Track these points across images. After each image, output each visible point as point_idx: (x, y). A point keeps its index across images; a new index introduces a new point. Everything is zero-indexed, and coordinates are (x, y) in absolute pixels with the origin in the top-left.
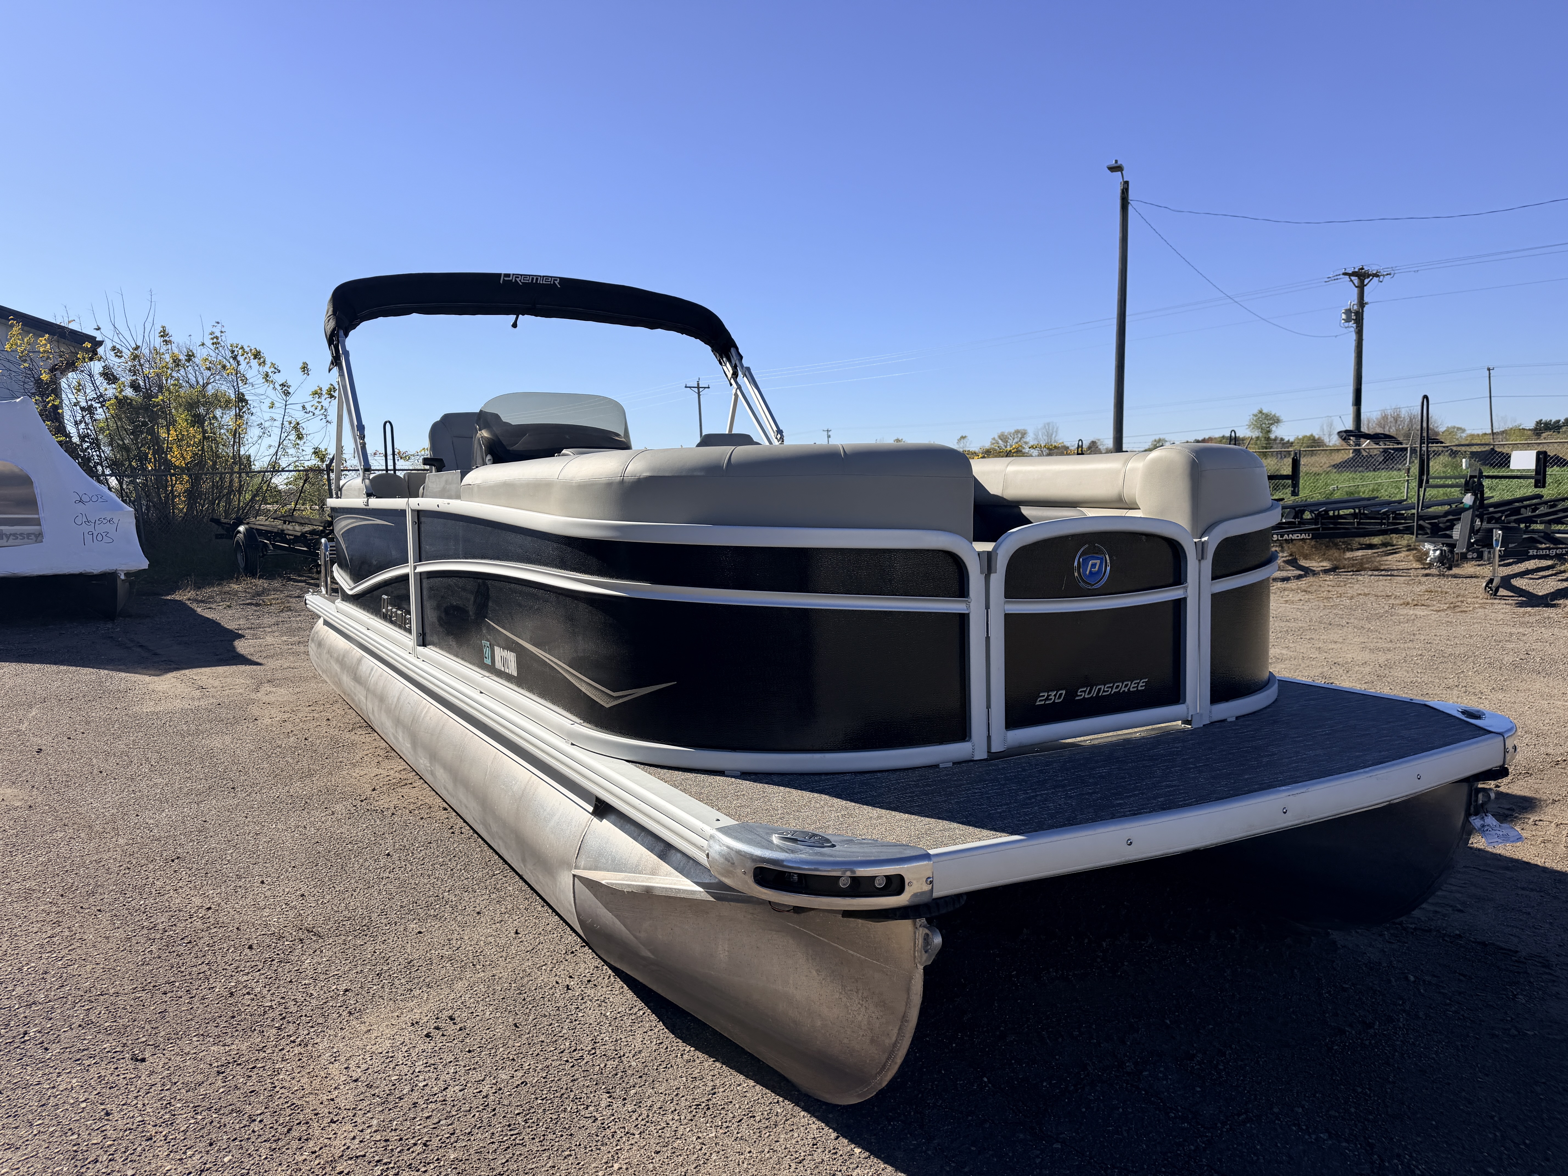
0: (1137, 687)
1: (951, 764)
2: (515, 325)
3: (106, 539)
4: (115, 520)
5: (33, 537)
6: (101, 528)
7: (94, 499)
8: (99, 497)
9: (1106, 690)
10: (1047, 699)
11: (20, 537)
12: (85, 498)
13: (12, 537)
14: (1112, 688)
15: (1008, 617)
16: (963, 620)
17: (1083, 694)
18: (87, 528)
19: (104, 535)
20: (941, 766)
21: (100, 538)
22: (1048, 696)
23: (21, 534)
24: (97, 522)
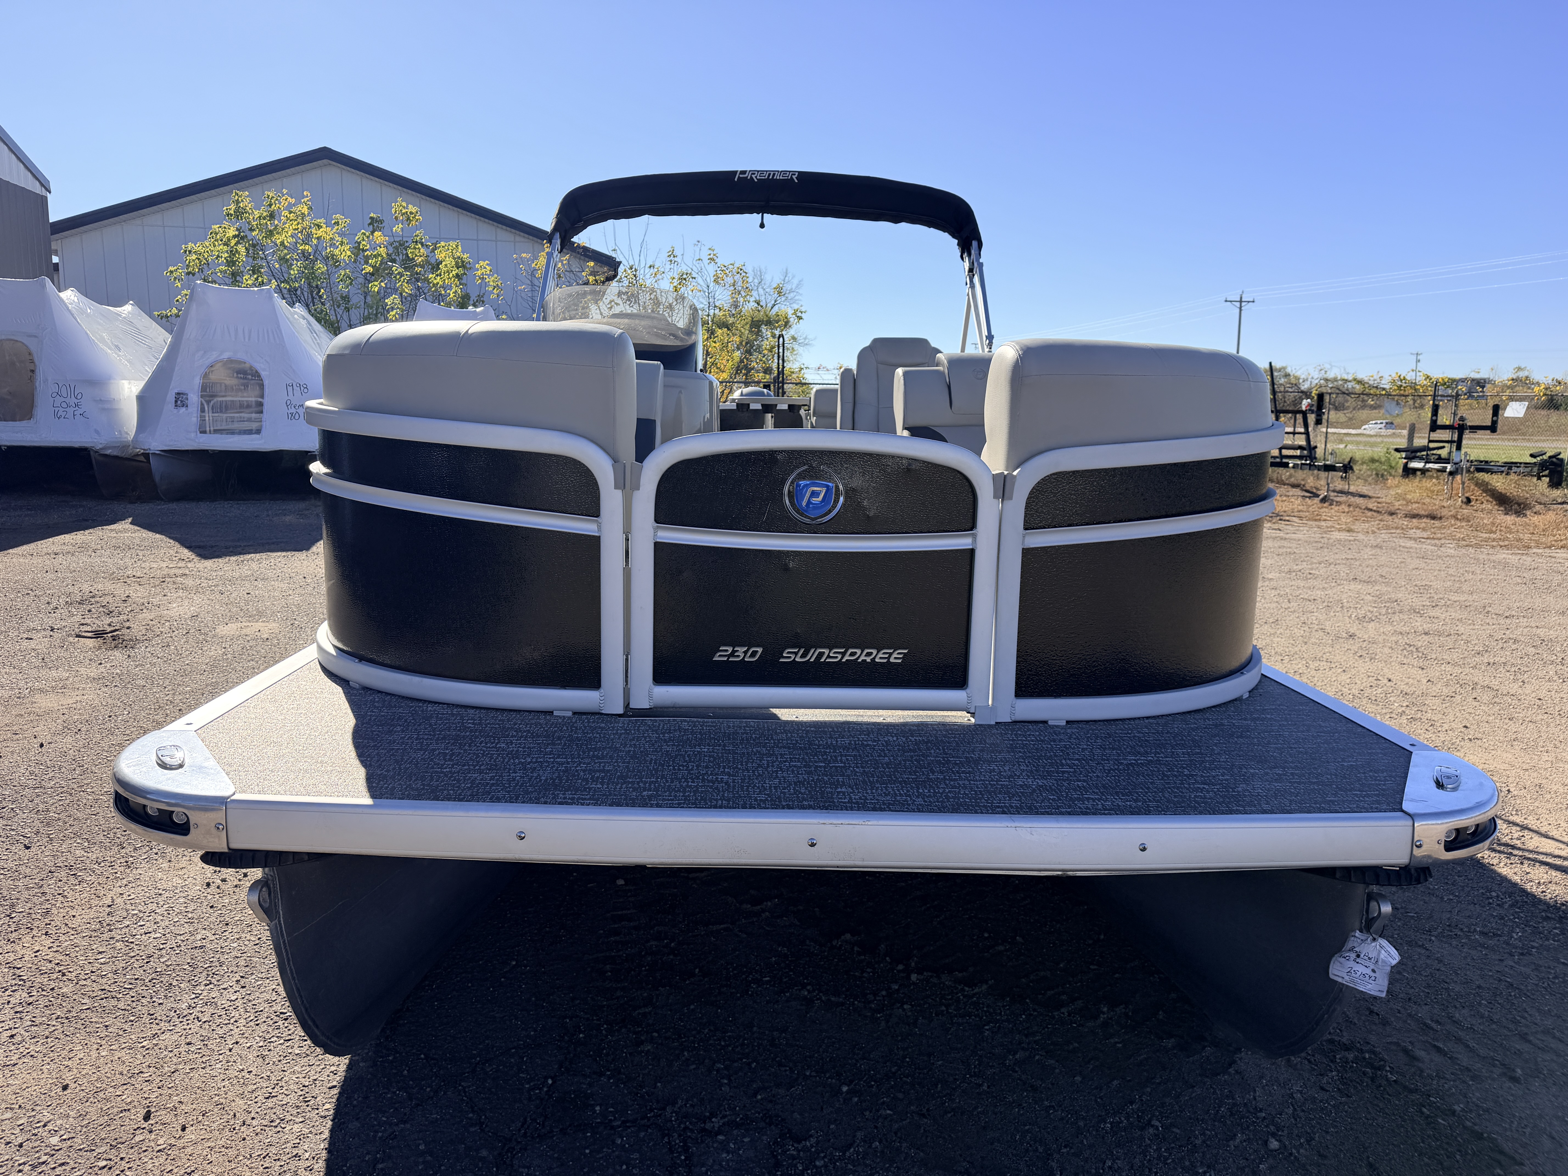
0: (889, 658)
1: (570, 714)
2: (762, 226)
9: (832, 655)
10: (732, 654)
14: (843, 654)
15: (659, 548)
16: (592, 544)
17: (790, 655)
20: (555, 713)
22: (734, 652)
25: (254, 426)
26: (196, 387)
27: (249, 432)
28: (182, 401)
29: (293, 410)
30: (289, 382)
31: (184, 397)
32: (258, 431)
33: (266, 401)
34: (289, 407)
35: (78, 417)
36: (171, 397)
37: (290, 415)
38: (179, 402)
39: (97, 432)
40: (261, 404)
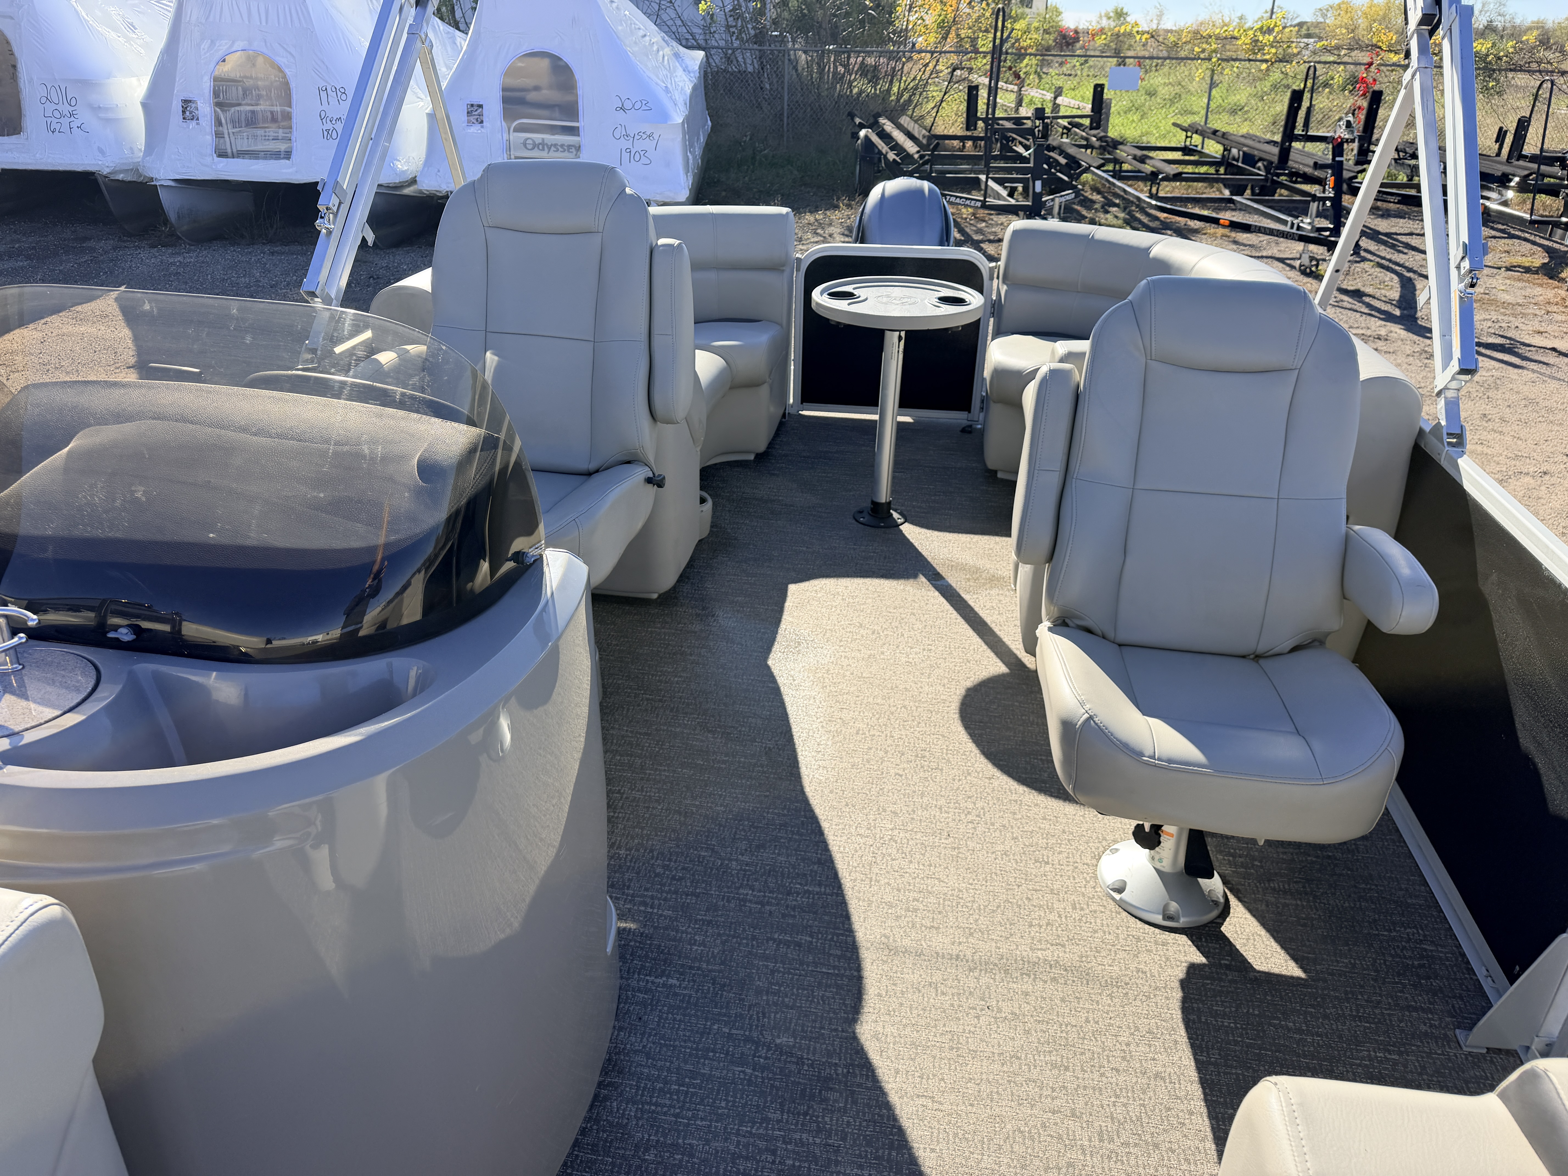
3: (644, 160)
4: (656, 136)
5: (573, 150)
6: (639, 145)
7: (637, 106)
8: (644, 102)
11: (560, 149)
12: (628, 104)
13: (553, 148)
18: (625, 144)
19: (642, 153)
21: (637, 158)
23: (562, 146)
24: (637, 137)
25: (283, 147)
26: (207, 91)
27: (276, 155)
28: (191, 113)
29: (329, 126)
30: (322, 84)
31: (193, 105)
32: (288, 155)
33: (296, 111)
34: (324, 120)
35: (75, 130)
36: (177, 106)
37: (326, 133)
38: (188, 113)
39: (101, 151)
40: (288, 117)
